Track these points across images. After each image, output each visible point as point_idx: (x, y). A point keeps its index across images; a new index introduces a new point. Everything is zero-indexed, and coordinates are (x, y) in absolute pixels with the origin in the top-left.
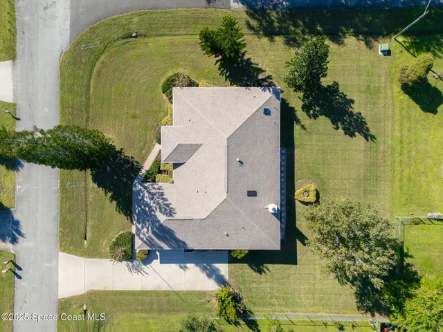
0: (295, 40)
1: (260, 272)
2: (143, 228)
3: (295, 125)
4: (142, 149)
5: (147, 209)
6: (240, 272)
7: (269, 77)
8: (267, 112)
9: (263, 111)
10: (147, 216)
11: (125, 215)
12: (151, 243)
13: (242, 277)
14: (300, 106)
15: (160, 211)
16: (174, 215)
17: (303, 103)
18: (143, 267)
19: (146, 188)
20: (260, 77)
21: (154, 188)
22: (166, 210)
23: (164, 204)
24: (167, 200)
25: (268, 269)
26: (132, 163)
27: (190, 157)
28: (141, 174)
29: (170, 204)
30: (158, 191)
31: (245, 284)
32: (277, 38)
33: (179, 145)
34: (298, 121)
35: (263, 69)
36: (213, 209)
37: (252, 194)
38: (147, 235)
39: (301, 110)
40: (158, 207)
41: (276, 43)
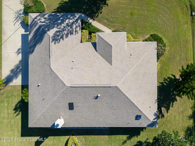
0: (190, 135)
1: (16, 109)
2: (45, 18)
3: (127, 136)
4: (107, 20)
5: (60, 21)
6: (16, 94)
7: (163, 116)
8: (138, 117)
9: (139, 114)
10: (54, 22)
11: (58, 8)
12: (33, 25)
13: (12, 95)
14: (141, 140)
15: (57, 32)
16: (53, 43)
17: (143, 142)
18: (20, 22)
19: (77, 21)
20: (163, 109)
21: (77, 27)
22: (58, 36)
23: (63, 35)
24: (66, 37)
25: (17, 115)
26: (97, 12)
27: (101, 56)
28: (89, 19)
29: (63, 40)
30: (74, 30)
31: (6, 97)
32: (192, 121)
33: (111, 46)
34: (129, 138)
35: (169, 111)
36: (57, 74)
37: (71, 106)
38: (39, 22)
39: (138, 140)
40: (61, 30)
41: (188, 121)
